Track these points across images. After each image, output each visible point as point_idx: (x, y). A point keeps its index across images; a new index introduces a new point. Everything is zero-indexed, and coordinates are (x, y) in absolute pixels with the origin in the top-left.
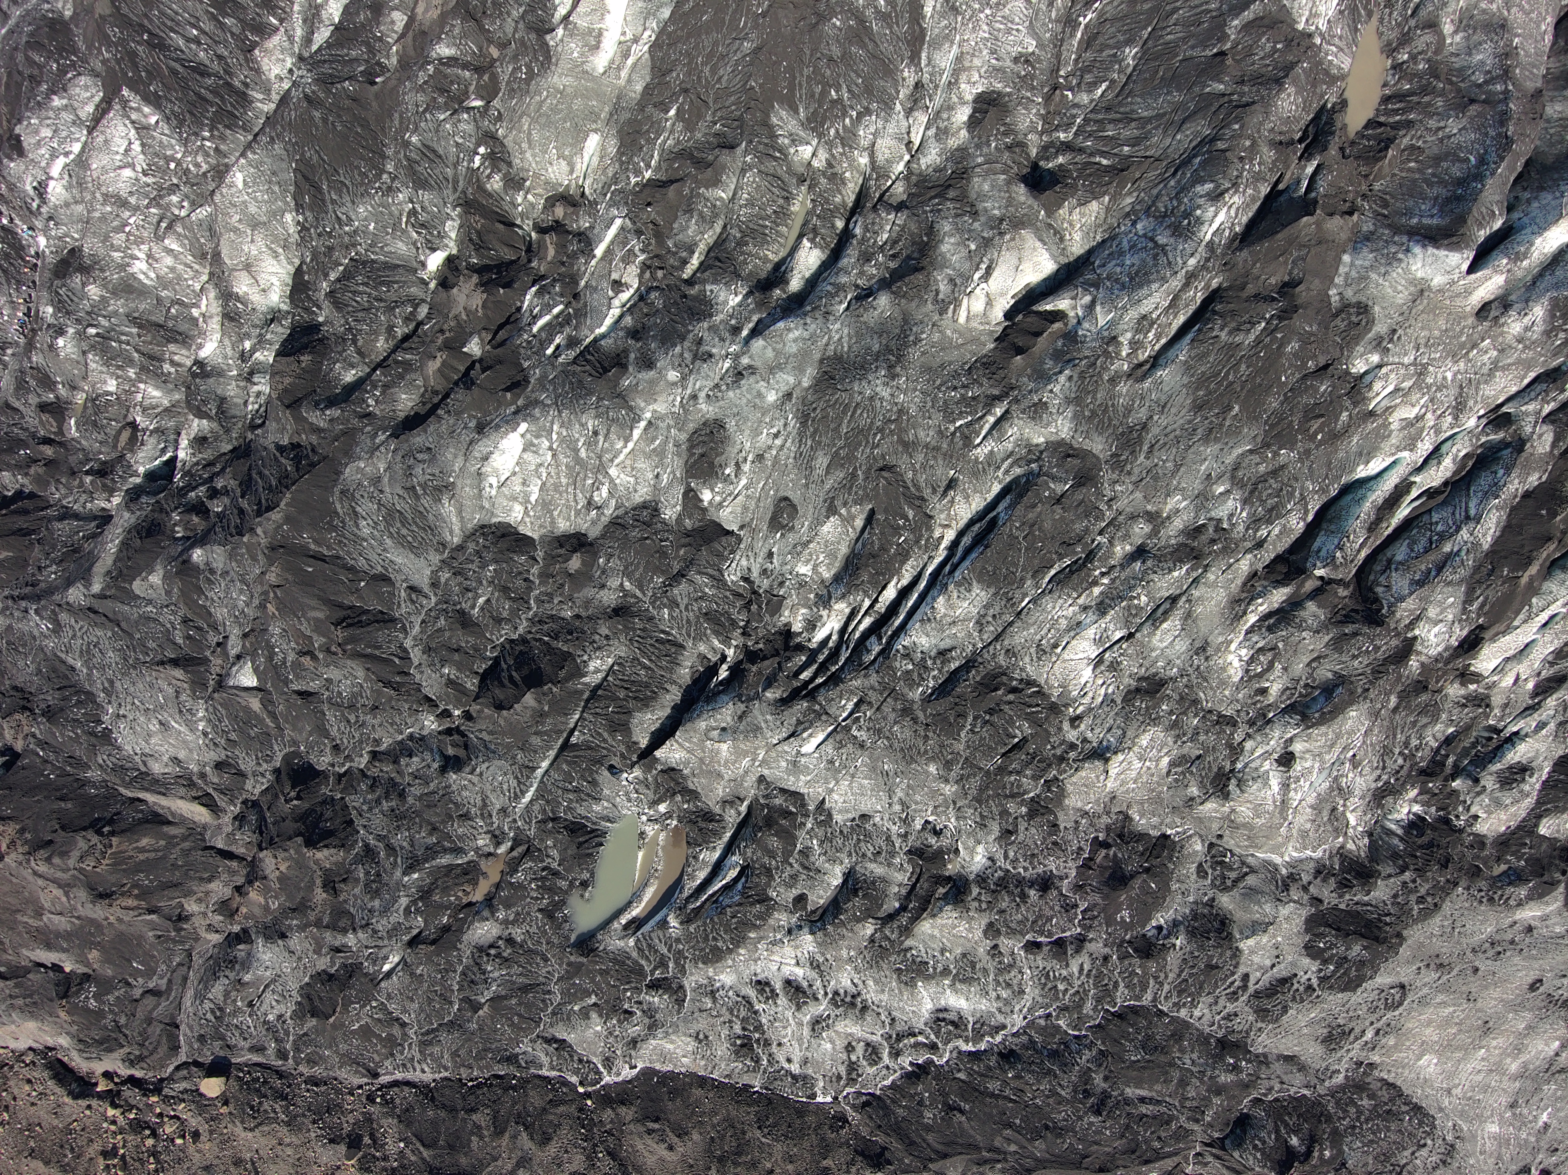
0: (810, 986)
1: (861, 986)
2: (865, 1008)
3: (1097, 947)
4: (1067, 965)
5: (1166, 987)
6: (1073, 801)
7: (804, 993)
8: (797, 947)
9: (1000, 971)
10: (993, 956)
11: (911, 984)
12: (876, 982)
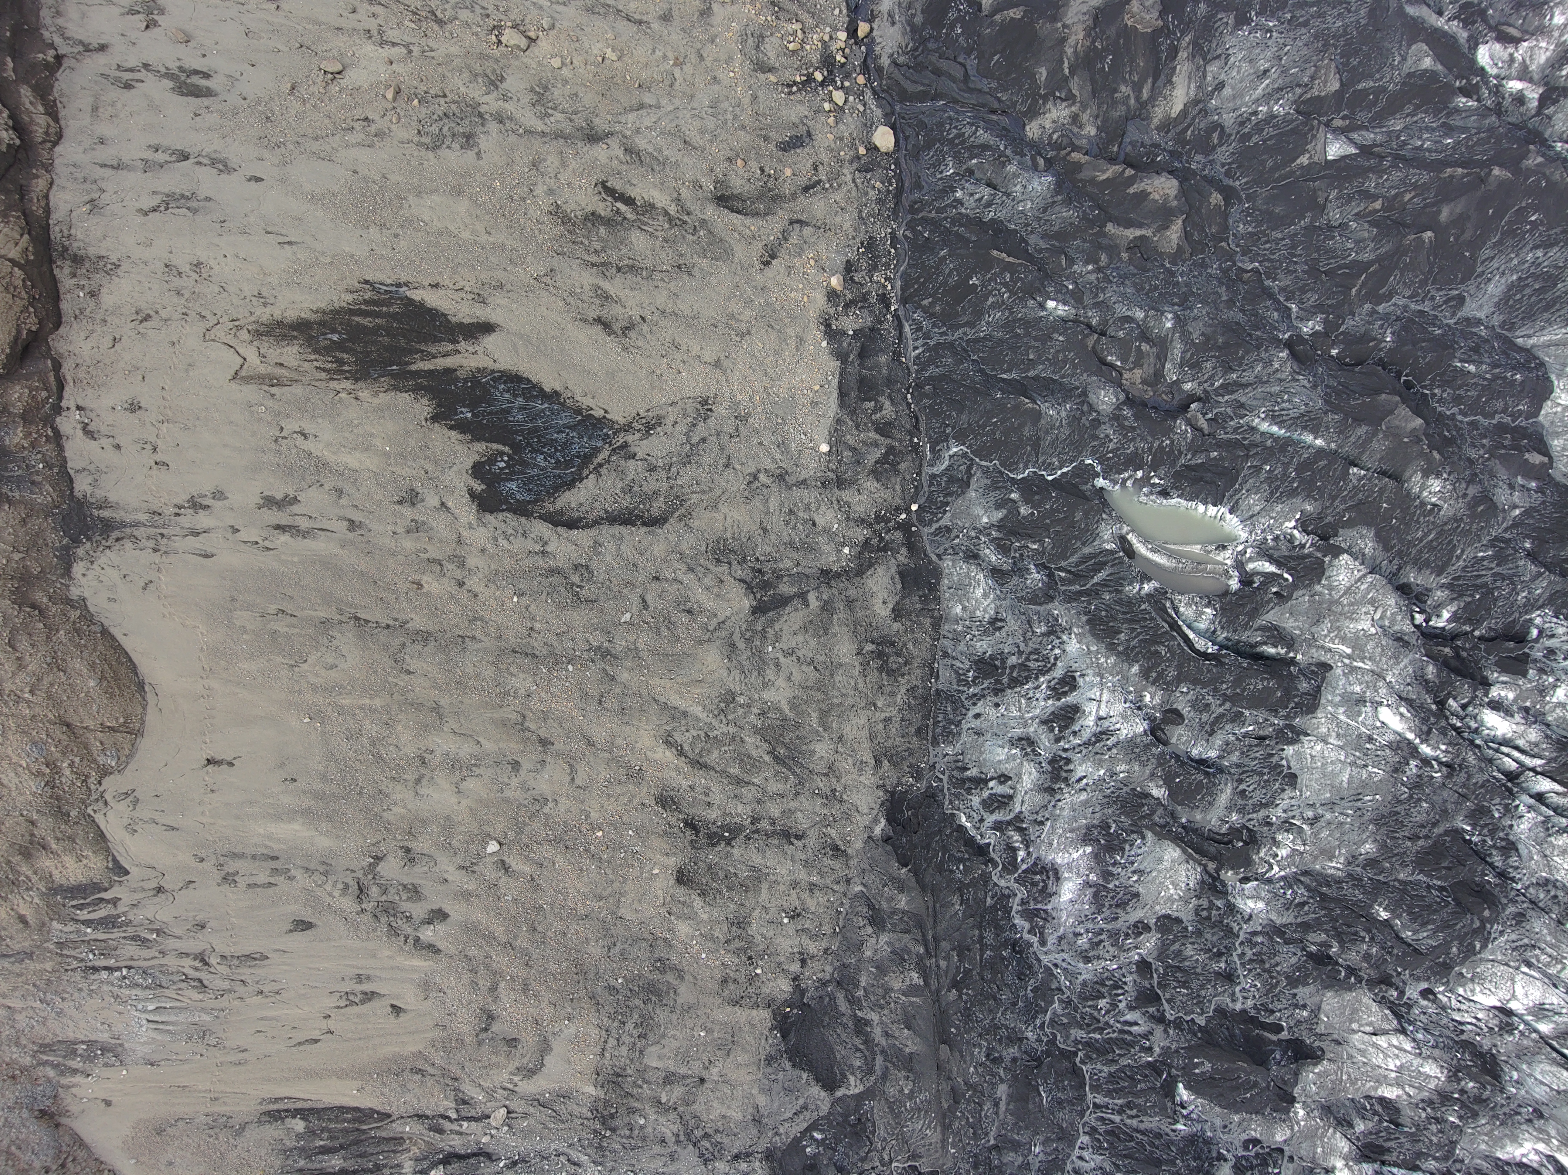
0: (1075, 733)
1: (1079, 786)
2: (1050, 791)
3: (1160, 1041)
4: (1131, 1008)
5: (1117, 1118)
6: (1331, 1001)
7: (1066, 727)
8: (1124, 716)
9: (1114, 935)
10: (1135, 926)
11: (1086, 839)
12: (1085, 803)
